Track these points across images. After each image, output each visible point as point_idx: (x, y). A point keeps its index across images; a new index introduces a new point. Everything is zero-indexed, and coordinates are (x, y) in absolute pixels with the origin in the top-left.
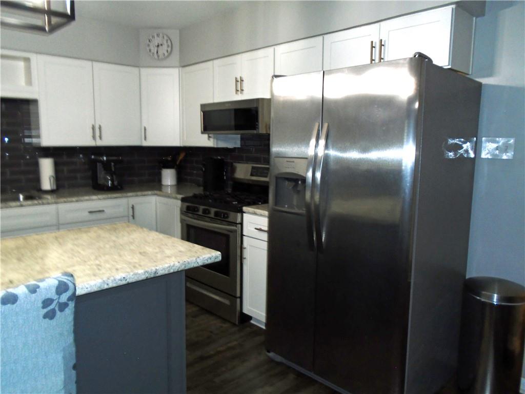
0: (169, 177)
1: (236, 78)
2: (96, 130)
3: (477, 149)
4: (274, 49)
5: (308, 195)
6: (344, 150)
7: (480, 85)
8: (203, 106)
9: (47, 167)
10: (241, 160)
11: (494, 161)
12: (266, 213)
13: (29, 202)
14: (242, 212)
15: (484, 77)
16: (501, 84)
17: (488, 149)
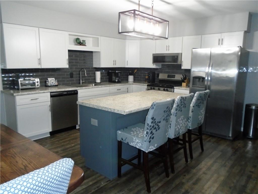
0: (131, 78)
1: (167, 46)
2: (115, 62)
3: (247, 69)
4: (183, 38)
5: (206, 83)
6: (217, 70)
7: (249, 52)
8: (153, 54)
9: (98, 74)
10: (161, 72)
11: (252, 72)
12: (189, 89)
13: (96, 86)
14: (174, 89)
15: (249, 49)
16: (254, 51)
17: (250, 69)
